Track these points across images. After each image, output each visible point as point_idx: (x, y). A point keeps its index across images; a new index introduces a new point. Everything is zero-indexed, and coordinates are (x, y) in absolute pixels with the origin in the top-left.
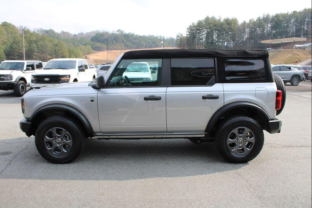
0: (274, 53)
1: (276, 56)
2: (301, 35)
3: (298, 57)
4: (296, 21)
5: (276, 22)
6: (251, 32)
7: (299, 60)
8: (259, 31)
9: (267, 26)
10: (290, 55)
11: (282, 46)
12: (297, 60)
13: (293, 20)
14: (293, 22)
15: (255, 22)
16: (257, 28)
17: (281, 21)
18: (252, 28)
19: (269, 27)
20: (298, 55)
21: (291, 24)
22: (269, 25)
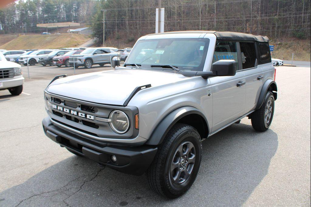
0: (53, 37)
1: (56, 40)
2: (72, 20)
3: (76, 41)
4: (65, 6)
5: (47, 6)
6: (22, 15)
7: (78, 44)
8: (30, 14)
9: (39, 9)
10: (69, 39)
11: (58, 30)
12: (76, 44)
13: (62, 6)
14: (63, 8)
15: (25, 4)
16: (28, 10)
17: (52, 6)
18: (23, 10)
19: (40, 10)
20: (75, 39)
21: (61, 9)
22: (41, 9)
